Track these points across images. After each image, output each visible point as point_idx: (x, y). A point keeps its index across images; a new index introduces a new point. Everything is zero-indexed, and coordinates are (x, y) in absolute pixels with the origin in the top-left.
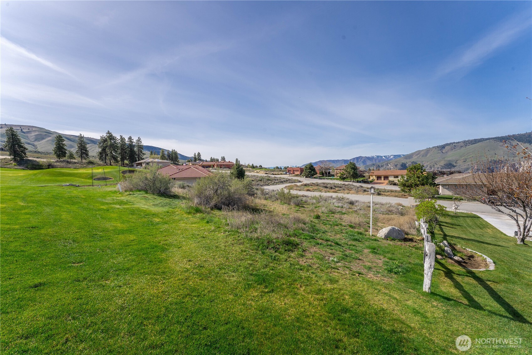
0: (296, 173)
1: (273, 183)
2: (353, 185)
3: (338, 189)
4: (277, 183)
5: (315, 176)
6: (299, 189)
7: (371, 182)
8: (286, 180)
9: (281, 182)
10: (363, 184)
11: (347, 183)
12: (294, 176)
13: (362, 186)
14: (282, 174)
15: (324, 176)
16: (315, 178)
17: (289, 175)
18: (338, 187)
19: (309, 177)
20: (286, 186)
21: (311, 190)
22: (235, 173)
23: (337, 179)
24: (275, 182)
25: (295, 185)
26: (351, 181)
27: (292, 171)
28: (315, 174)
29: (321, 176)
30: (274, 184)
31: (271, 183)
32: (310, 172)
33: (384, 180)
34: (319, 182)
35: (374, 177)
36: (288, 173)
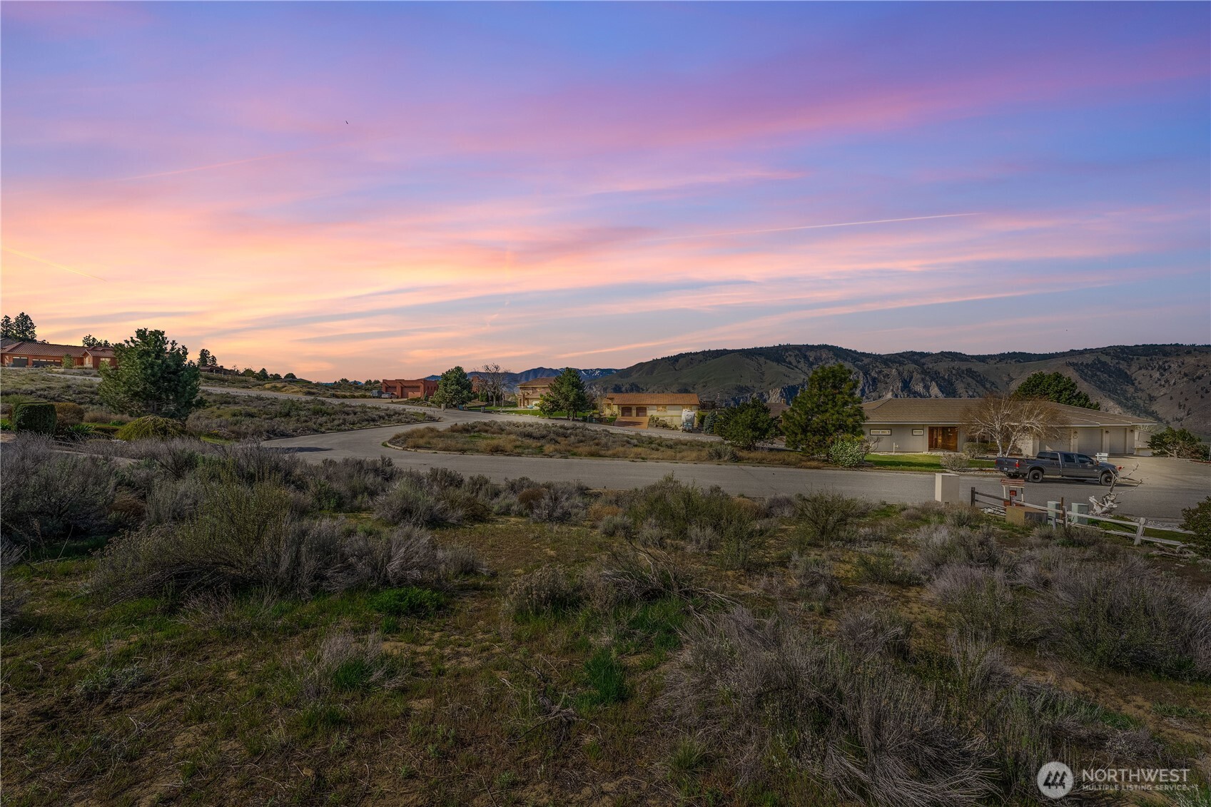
0: (411, 395)
1: (336, 422)
4: (353, 424)
5: (470, 404)
8: (387, 415)
9: (367, 420)
12: (406, 403)
14: (364, 397)
16: (469, 409)
17: (390, 401)
19: (455, 406)
20: (398, 437)
23: (531, 413)
24: (344, 420)
27: (399, 389)
28: (470, 399)
29: (487, 403)
30: (343, 427)
32: (458, 392)
33: (637, 415)
35: (615, 409)
36: (387, 396)
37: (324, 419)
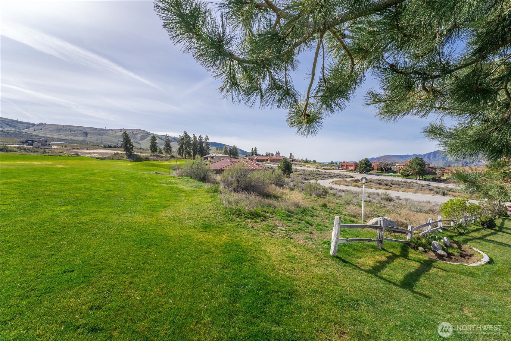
0: (350, 168)
1: (321, 177)
2: (418, 184)
3: (394, 187)
4: (326, 178)
5: (371, 172)
6: (347, 184)
7: (445, 181)
8: (337, 175)
9: (330, 177)
10: (433, 182)
11: (409, 181)
12: (347, 171)
13: (430, 184)
14: (334, 169)
15: (383, 172)
16: (371, 174)
17: (341, 170)
18: (396, 184)
20: (334, 181)
21: (359, 186)
22: (282, 166)
23: (398, 176)
24: (323, 177)
25: (344, 180)
26: (416, 179)
27: (346, 166)
29: (380, 172)
30: (323, 178)
31: (319, 178)
32: (365, 168)
34: (373, 178)
35: (450, 175)
36: (341, 169)
37: (318, 176)
